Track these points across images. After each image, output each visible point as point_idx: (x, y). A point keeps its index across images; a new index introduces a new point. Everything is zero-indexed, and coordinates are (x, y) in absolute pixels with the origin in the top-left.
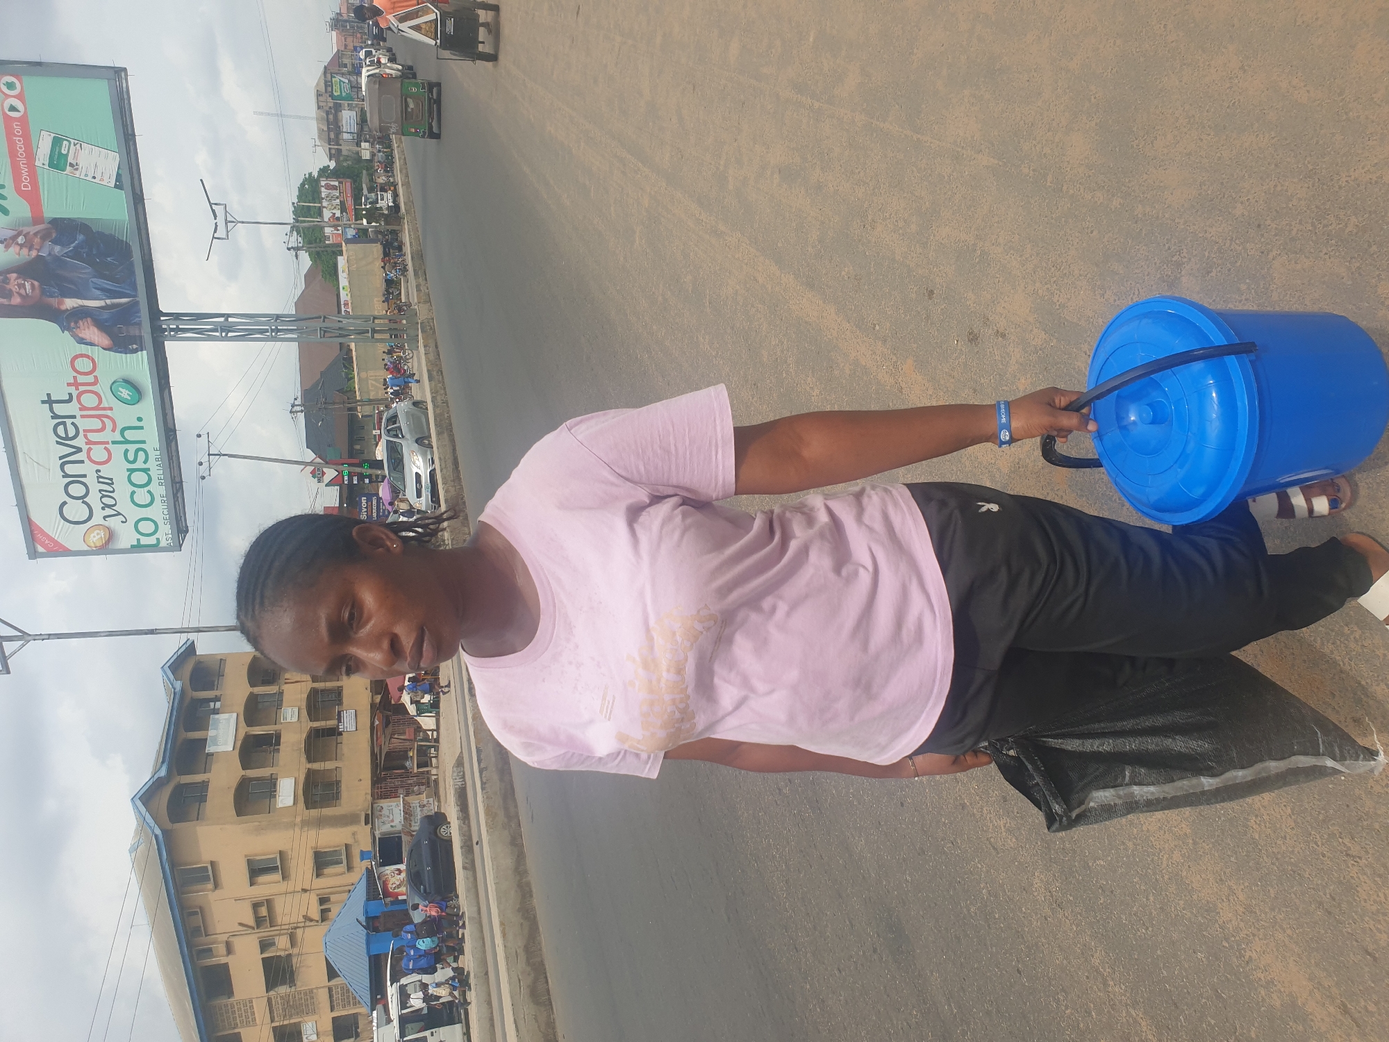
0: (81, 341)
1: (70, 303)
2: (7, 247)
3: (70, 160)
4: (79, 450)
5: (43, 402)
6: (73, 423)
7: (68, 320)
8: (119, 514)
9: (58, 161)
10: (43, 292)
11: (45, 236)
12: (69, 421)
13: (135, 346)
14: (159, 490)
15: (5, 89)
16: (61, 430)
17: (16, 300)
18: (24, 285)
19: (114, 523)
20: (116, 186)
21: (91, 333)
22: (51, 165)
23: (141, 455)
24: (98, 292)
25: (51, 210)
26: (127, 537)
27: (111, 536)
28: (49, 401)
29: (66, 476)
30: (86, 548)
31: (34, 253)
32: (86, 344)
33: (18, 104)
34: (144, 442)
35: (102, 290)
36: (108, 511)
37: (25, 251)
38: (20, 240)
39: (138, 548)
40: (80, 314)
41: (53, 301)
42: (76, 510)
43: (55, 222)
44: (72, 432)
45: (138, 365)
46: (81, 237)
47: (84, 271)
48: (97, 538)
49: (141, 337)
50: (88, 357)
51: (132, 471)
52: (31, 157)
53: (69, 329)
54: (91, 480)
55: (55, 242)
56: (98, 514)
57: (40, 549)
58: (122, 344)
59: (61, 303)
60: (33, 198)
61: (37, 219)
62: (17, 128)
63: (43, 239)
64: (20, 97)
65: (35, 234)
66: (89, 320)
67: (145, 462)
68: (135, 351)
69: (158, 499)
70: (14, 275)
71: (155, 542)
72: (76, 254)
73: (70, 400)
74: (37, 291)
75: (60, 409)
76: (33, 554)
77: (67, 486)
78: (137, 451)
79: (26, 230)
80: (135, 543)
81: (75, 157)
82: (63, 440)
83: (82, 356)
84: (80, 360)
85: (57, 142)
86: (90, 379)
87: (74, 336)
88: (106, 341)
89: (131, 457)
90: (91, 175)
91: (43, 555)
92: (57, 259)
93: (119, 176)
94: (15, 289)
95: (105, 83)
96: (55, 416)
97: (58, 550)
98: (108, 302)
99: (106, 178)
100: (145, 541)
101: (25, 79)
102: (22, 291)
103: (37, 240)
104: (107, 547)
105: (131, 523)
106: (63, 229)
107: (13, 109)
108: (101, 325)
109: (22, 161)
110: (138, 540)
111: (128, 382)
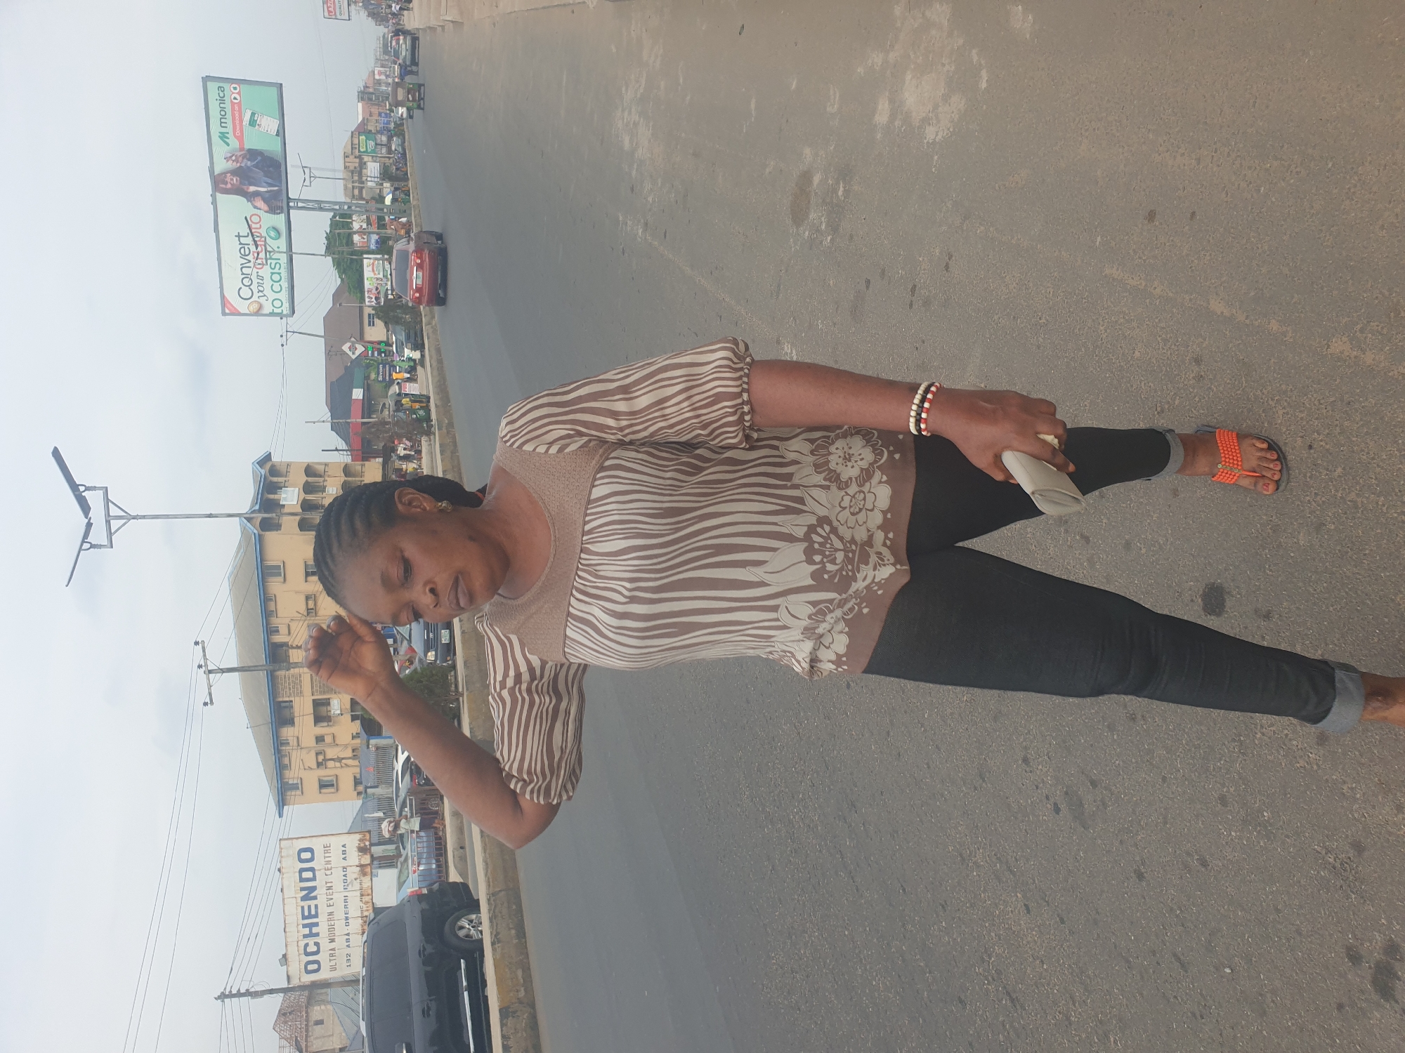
0: (255, 207)
1: (252, 189)
2: (227, 161)
3: (258, 122)
4: (250, 261)
5: (236, 236)
6: (248, 248)
7: (250, 197)
8: (265, 296)
9: (253, 123)
10: (241, 183)
11: (244, 157)
12: (246, 247)
13: (279, 211)
14: (285, 284)
15: (232, 89)
16: (242, 250)
17: (229, 186)
18: (233, 179)
19: (262, 300)
20: (276, 135)
21: (260, 203)
22: (250, 124)
23: (278, 266)
24: (265, 184)
25: (247, 146)
26: (268, 308)
27: (261, 307)
28: (239, 236)
29: (243, 274)
30: (248, 312)
31: (238, 165)
32: (258, 209)
33: (238, 97)
34: (279, 259)
35: (267, 183)
36: (261, 294)
37: (235, 163)
38: (234, 158)
39: (272, 314)
40: (256, 194)
41: (245, 187)
42: (246, 293)
43: (250, 151)
44: (247, 252)
45: (280, 220)
46: (259, 158)
47: (259, 174)
48: (254, 307)
49: (282, 207)
50: (257, 215)
51: (272, 273)
52: (241, 121)
53: (251, 202)
54: (254, 277)
55: (249, 160)
56: (256, 295)
57: (227, 311)
58: (273, 210)
59: (248, 188)
60: (240, 139)
61: (242, 149)
62: (236, 108)
63: (243, 158)
64: (239, 93)
65: (240, 156)
66: (260, 198)
67: (279, 269)
68: (279, 213)
69: (284, 289)
70: (229, 174)
71: (281, 311)
72: (256, 166)
73: (248, 236)
74: (238, 183)
75: (243, 240)
76: (224, 314)
77: (243, 279)
78: (276, 264)
79: (236, 154)
80: (271, 311)
81: (260, 121)
82: (244, 256)
83: (255, 215)
84: (256, 217)
85: (253, 114)
86: (258, 226)
87: (252, 204)
88: (266, 208)
89: (273, 267)
90: (266, 129)
91: (228, 314)
92: (248, 167)
93: (278, 130)
94: (229, 181)
95: (276, 88)
96: (241, 244)
97: (236, 313)
98: (269, 189)
99: (273, 131)
100: (276, 311)
101: (241, 86)
102: (232, 182)
103: (241, 159)
104: (258, 313)
105: (270, 300)
106: (253, 154)
107: (235, 98)
108: (265, 201)
109: (237, 122)
110: (273, 310)
111: (275, 229)
